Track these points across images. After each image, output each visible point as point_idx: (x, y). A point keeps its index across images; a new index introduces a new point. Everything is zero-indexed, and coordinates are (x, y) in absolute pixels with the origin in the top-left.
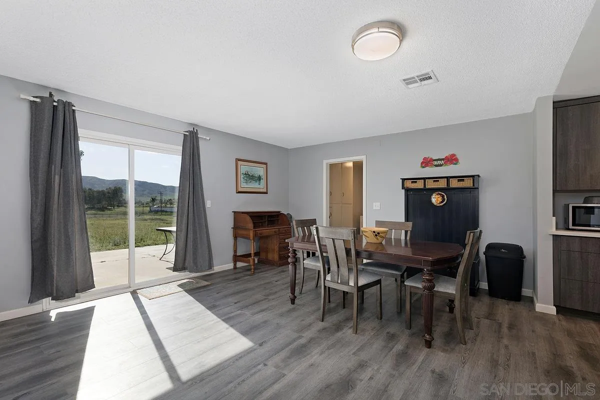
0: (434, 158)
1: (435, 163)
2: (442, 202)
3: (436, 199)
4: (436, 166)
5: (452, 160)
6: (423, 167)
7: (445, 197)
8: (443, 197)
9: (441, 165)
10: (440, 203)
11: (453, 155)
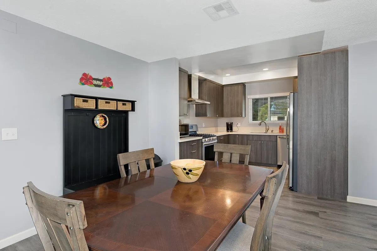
0: (94, 77)
1: (95, 82)
2: (105, 124)
3: (99, 121)
4: (96, 86)
5: (107, 83)
6: (83, 84)
7: (107, 119)
8: (105, 119)
9: (99, 86)
10: (103, 126)
11: (109, 79)
